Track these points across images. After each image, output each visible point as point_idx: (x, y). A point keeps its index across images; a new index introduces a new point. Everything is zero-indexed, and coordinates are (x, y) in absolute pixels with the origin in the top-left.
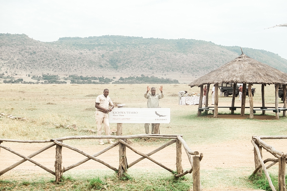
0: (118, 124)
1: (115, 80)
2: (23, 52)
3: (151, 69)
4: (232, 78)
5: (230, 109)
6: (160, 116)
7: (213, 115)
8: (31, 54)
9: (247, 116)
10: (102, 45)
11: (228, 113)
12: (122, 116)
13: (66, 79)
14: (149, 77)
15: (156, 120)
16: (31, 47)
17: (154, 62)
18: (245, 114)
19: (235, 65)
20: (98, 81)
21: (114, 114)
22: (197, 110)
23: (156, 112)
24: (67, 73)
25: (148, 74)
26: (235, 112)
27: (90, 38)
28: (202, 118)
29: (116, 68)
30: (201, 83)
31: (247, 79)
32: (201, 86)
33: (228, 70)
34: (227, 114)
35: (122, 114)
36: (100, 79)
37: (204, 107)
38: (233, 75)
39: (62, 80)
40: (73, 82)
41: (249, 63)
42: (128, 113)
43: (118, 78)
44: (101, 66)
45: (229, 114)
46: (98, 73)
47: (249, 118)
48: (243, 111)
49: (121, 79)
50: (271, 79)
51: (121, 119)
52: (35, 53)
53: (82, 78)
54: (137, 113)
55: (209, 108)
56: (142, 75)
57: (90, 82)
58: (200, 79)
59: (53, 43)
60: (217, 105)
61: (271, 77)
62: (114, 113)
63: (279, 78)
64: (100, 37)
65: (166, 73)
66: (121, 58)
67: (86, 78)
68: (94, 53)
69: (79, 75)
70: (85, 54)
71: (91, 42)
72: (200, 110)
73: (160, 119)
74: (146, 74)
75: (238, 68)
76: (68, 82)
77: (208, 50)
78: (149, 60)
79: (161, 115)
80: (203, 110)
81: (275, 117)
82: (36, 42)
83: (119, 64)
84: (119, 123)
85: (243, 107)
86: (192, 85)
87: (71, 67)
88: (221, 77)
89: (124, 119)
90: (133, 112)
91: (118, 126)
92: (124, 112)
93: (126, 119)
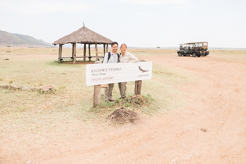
6: (143, 71)
12: (104, 75)
15: (139, 76)
21: (93, 73)
23: (139, 67)
31: (96, 40)
35: (103, 73)
42: (110, 70)
51: (102, 79)
54: (120, 69)
62: (94, 71)
72: (60, 60)
73: (143, 75)
79: (144, 70)
84: (99, 85)
85: (85, 57)
89: (105, 79)
90: (116, 69)
91: (96, 89)
92: (105, 69)
93: (108, 78)
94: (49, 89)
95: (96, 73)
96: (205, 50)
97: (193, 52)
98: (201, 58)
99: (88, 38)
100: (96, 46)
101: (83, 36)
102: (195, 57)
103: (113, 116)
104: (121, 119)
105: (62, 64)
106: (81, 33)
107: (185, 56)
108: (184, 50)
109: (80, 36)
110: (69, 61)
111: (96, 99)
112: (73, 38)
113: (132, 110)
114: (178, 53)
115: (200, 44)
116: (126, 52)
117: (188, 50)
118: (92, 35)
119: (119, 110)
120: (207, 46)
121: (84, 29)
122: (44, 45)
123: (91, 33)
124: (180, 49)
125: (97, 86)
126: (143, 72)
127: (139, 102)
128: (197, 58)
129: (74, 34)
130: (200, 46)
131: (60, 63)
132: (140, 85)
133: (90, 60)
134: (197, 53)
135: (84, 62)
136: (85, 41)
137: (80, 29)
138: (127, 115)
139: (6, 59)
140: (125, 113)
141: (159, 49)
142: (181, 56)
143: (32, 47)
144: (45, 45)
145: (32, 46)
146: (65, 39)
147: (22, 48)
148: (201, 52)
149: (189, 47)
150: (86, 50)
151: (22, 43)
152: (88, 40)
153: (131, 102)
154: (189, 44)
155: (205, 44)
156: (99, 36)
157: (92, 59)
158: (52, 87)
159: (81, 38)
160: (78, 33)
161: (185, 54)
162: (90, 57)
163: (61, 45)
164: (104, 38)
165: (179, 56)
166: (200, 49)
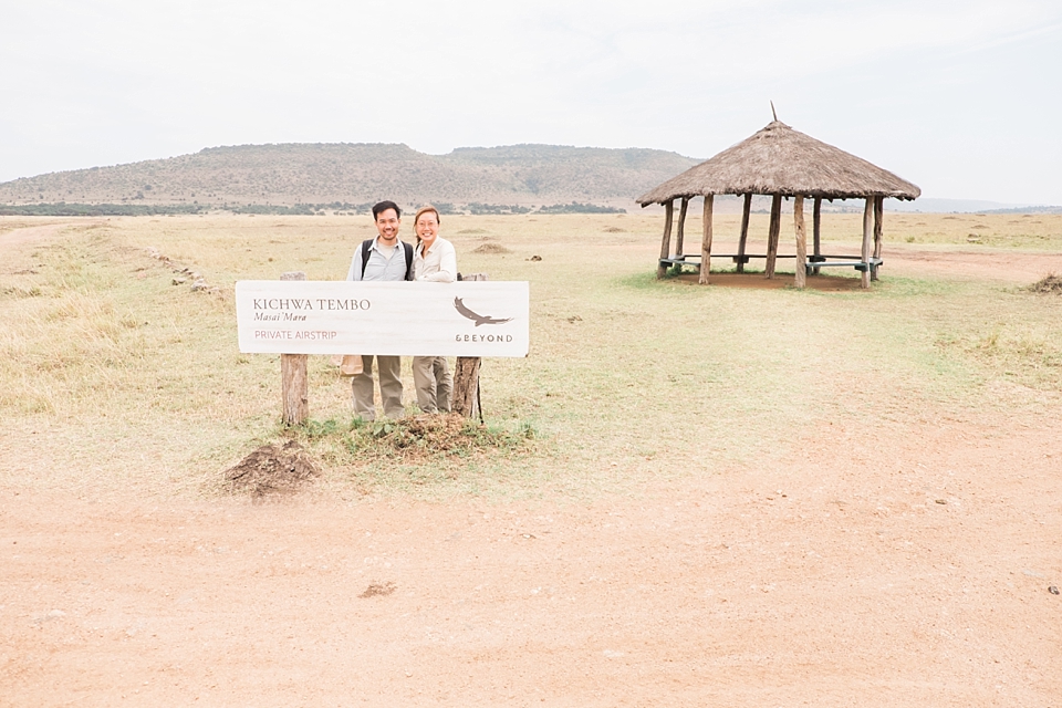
0: (285, 359)
1: (534, 209)
2: (401, 171)
3: (587, 193)
4: (751, 179)
5: (735, 261)
6: (480, 320)
7: (697, 273)
8: (414, 173)
9: (786, 280)
10: (515, 159)
11: (728, 269)
12: (299, 322)
13: (464, 209)
14: (584, 204)
15: (458, 339)
16: (413, 162)
17: (592, 182)
18: (777, 274)
19: (758, 146)
20: (510, 211)
21: (259, 311)
22: (658, 263)
23: (458, 302)
24: (465, 200)
25: (583, 200)
26: (746, 266)
27: (498, 148)
28: (669, 285)
29: (536, 192)
30: (668, 195)
31: (792, 182)
32: (668, 203)
33: (741, 161)
34: (726, 273)
35: (296, 312)
36: (512, 208)
37: (672, 256)
38: (754, 171)
39: (459, 211)
40: (474, 212)
41: (794, 143)
42: (326, 305)
43: (539, 207)
44: (515, 190)
45: (733, 273)
46: (510, 199)
47: (792, 287)
48: (771, 265)
49: (544, 208)
50: (858, 181)
51: (293, 335)
52: (419, 171)
53: (486, 207)
54: (365, 305)
55: (683, 259)
56: (574, 202)
57: (499, 213)
58: (666, 186)
59: (445, 157)
60: (709, 251)
61: (856, 176)
62: (261, 304)
63: (877, 180)
64: (512, 147)
65: (608, 198)
66: (543, 177)
67: (493, 208)
68: (504, 170)
69: (483, 203)
70: (491, 172)
71: (499, 154)
72: (664, 265)
73: (478, 338)
74: (579, 201)
75: (766, 155)
76: (468, 213)
77: (670, 165)
78: (584, 180)
79: (483, 316)
80: (670, 265)
81: (860, 280)
82: (420, 155)
83: (540, 187)
85: (771, 256)
86: (645, 200)
87: (471, 191)
88: (722, 178)
89: (306, 334)
90: (349, 303)
91: (284, 368)
92: (305, 302)
93: (316, 335)
95: (267, 312)
101: (747, 166)
109: (731, 167)
111: (285, 402)
112: (702, 177)
116: (438, 238)
118: (788, 160)
121: (769, 132)
123: (790, 148)
125: (294, 358)
126: (477, 324)
131: (670, 280)
135: (766, 277)
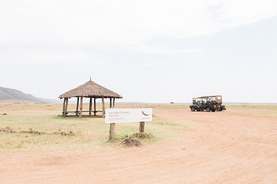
6: (146, 115)
7: (79, 116)
15: (142, 119)
23: (143, 112)
31: (103, 94)
35: (117, 115)
42: (122, 113)
54: (128, 113)
73: (145, 118)
89: (118, 119)
90: (126, 112)
91: (112, 126)
92: (118, 112)
93: (120, 119)
94: (70, 132)
95: (112, 115)
96: (220, 105)
97: (207, 107)
98: (216, 113)
99: (95, 91)
100: (103, 100)
101: (90, 90)
102: (209, 111)
103: (124, 142)
104: (130, 144)
105: (67, 118)
106: (88, 87)
107: (198, 111)
108: (197, 104)
109: (87, 90)
110: (73, 116)
111: (111, 133)
112: (80, 92)
113: (137, 140)
114: (191, 108)
115: (213, 98)
117: (202, 104)
118: (99, 89)
119: (128, 139)
120: (221, 100)
121: (91, 83)
122: (33, 100)
123: (98, 87)
124: (193, 104)
125: (113, 124)
127: (142, 137)
128: (211, 113)
129: (81, 88)
130: (213, 100)
131: (64, 117)
132: (143, 125)
133: (95, 114)
134: (211, 108)
135: (90, 116)
136: (92, 94)
137: (87, 83)
138: (133, 142)
139: (5, 114)
140: (132, 141)
141: (173, 104)
142: (194, 111)
143: (18, 103)
144: (35, 101)
145: (18, 101)
146: (72, 93)
147: (10, 104)
148: (215, 106)
149: (203, 101)
150: (91, 104)
151: (6, 98)
152: (95, 94)
153: (136, 136)
154: (202, 98)
155: (219, 98)
156: (106, 90)
157: (97, 114)
158: (72, 131)
159: (88, 92)
160: (85, 87)
161: (199, 108)
162: (95, 112)
163: (66, 99)
164: (111, 92)
165: (192, 111)
166: (214, 103)
